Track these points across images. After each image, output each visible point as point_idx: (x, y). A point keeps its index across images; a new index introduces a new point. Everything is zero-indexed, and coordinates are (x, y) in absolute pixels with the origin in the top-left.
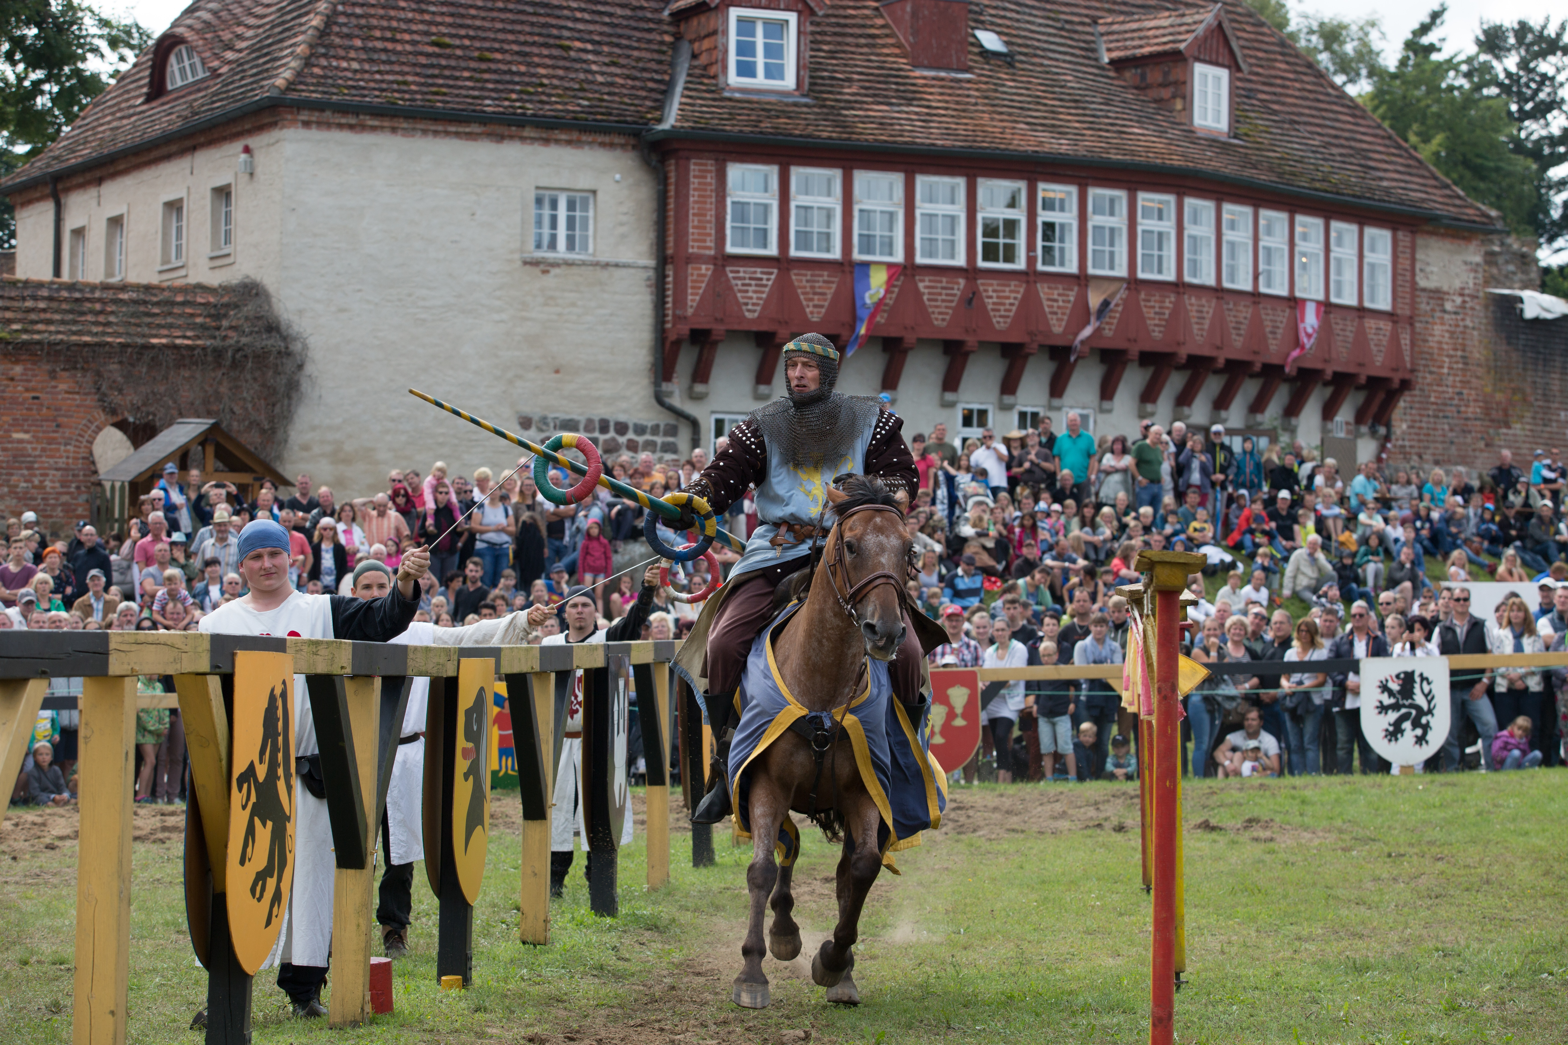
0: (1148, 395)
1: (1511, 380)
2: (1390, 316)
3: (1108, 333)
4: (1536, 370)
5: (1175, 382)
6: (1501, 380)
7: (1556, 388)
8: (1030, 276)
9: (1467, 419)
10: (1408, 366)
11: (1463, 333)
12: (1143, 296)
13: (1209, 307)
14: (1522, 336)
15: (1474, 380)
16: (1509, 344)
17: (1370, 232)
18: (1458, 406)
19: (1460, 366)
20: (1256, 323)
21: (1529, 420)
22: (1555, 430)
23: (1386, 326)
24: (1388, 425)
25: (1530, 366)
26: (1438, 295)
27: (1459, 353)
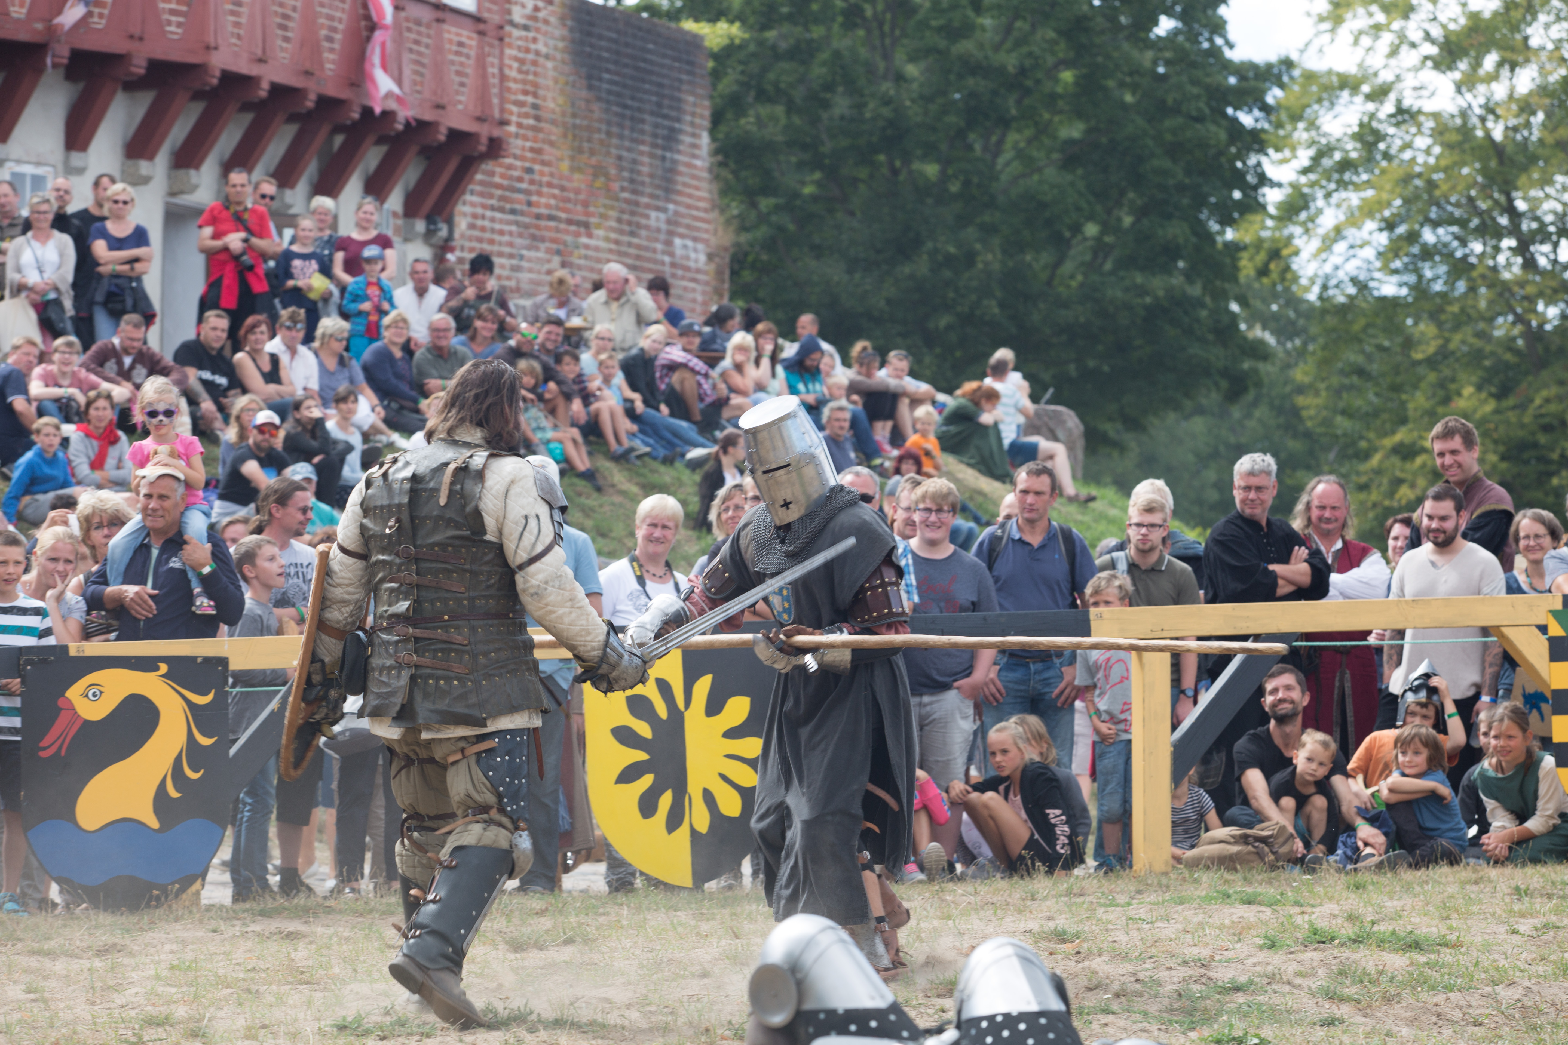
1: (592, 153)
2: (476, 21)
3: (98, 23)
4: (621, 137)
6: (580, 150)
7: (645, 169)
9: (538, 217)
10: (497, 114)
11: (535, 63)
14: (606, 76)
15: (546, 147)
16: (590, 87)
18: (527, 192)
19: (531, 122)
21: (613, 224)
22: (644, 243)
24: (450, 222)
25: (615, 130)
27: (530, 99)
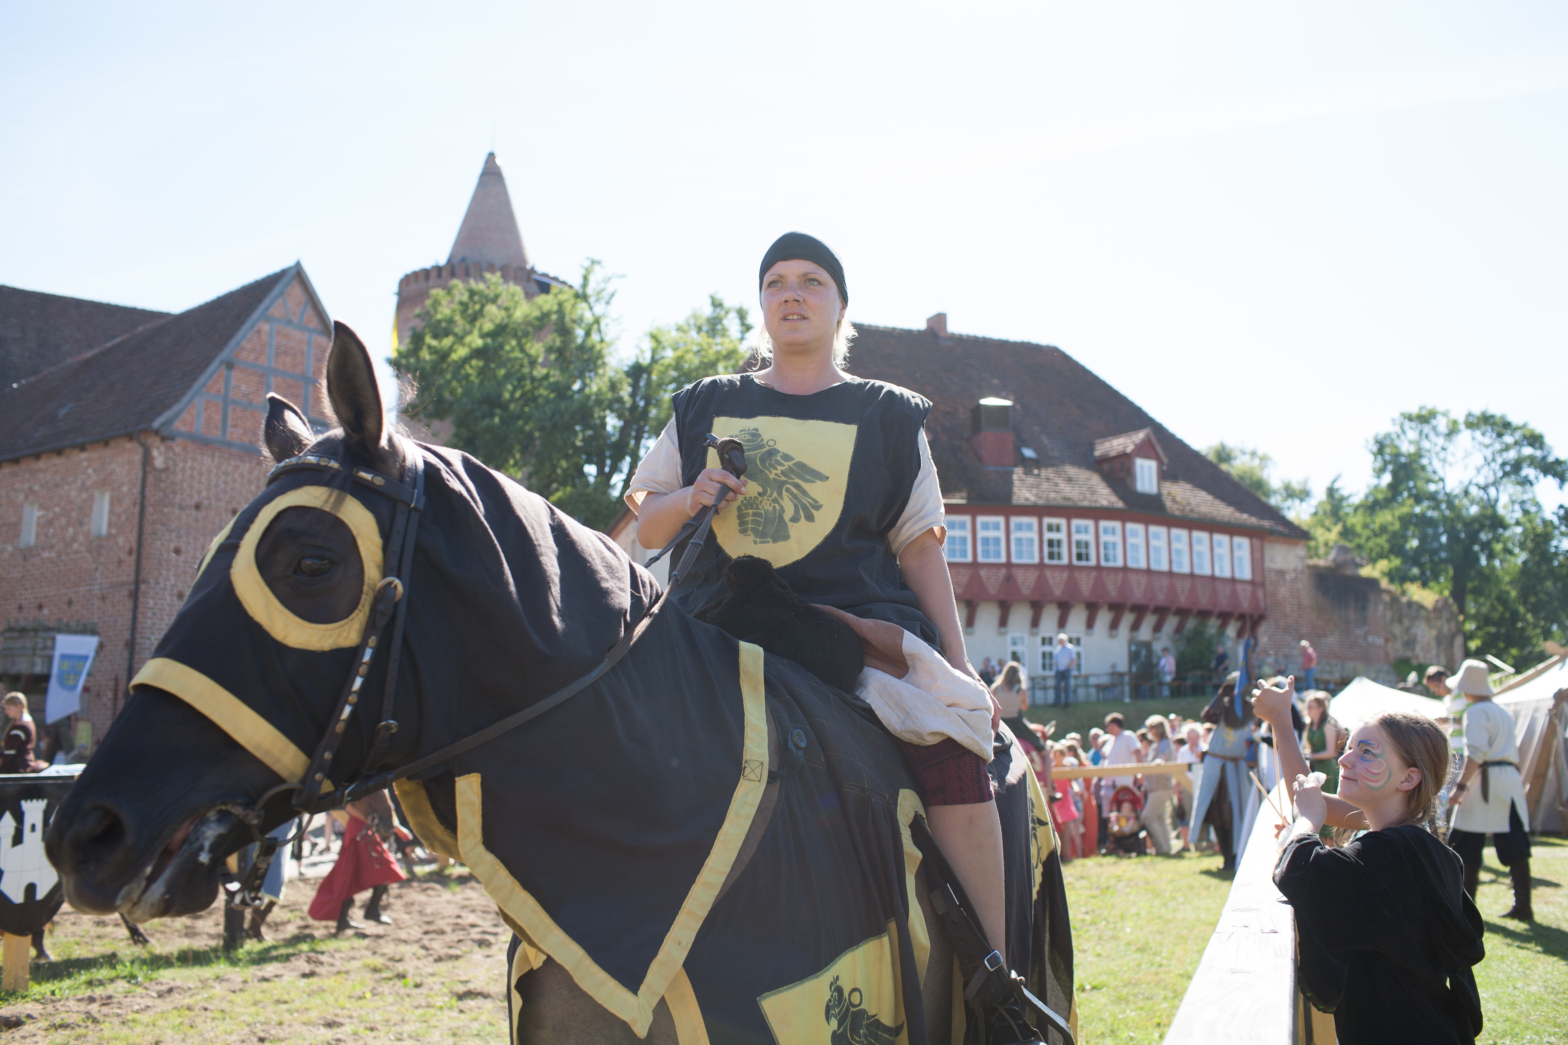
0: (1114, 625)
1: (1326, 614)
2: (1252, 582)
4: (1340, 609)
5: (1128, 619)
6: (1320, 614)
8: (1041, 566)
10: (1263, 608)
12: (1104, 574)
13: (1143, 580)
17: (1237, 540)
19: (1297, 608)
20: (1172, 588)
23: (1249, 588)
24: (1255, 638)
25: (1336, 607)
26: (1281, 573)
27: (1296, 602)
